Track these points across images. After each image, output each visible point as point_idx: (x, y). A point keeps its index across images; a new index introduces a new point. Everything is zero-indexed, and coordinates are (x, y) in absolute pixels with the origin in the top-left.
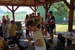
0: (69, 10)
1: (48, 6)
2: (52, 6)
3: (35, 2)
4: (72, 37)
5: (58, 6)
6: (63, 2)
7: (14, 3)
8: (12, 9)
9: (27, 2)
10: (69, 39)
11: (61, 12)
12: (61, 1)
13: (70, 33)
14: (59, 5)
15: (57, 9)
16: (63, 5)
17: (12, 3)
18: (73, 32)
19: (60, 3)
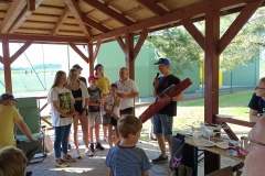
0: (202, 55)
1: (135, 43)
2: (146, 42)
3: (89, 28)
4: (218, 144)
5: (167, 42)
6: (182, 28)
7: (12, 32)
9: (61, 27)
11: (179, 61)
12: (176, 25)
13: (210, 131)
14: (170, 39)
15: (166, 51)
16: (182, 39)
18: (219, 127)
19: (174, 33)
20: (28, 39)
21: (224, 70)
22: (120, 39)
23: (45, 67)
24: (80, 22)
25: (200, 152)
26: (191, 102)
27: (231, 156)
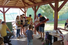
0: (54, 11)
1: (37, 8)
2: (39, 8)
3: (24, 4)
4: (57, 35)
5: (45, 8)
6: (49, 5)
7: (5, 5)
8: (2, 11)
9: (17, 4)
10: (55, 36)
11: (48, 13)
12: (47, 4)
13: (55, 31)
15: (44, 10)
16: (49, 7)
17: (3, 5)
19: (46, 6)
20: (9, 7)
21: (60, 15)
22: (32, 7)
23: (13, 13)
24: (22, 3)
25: (52, 37)
26: (51, 23)
27: (60, 38)
